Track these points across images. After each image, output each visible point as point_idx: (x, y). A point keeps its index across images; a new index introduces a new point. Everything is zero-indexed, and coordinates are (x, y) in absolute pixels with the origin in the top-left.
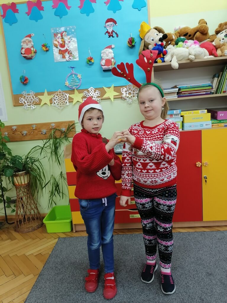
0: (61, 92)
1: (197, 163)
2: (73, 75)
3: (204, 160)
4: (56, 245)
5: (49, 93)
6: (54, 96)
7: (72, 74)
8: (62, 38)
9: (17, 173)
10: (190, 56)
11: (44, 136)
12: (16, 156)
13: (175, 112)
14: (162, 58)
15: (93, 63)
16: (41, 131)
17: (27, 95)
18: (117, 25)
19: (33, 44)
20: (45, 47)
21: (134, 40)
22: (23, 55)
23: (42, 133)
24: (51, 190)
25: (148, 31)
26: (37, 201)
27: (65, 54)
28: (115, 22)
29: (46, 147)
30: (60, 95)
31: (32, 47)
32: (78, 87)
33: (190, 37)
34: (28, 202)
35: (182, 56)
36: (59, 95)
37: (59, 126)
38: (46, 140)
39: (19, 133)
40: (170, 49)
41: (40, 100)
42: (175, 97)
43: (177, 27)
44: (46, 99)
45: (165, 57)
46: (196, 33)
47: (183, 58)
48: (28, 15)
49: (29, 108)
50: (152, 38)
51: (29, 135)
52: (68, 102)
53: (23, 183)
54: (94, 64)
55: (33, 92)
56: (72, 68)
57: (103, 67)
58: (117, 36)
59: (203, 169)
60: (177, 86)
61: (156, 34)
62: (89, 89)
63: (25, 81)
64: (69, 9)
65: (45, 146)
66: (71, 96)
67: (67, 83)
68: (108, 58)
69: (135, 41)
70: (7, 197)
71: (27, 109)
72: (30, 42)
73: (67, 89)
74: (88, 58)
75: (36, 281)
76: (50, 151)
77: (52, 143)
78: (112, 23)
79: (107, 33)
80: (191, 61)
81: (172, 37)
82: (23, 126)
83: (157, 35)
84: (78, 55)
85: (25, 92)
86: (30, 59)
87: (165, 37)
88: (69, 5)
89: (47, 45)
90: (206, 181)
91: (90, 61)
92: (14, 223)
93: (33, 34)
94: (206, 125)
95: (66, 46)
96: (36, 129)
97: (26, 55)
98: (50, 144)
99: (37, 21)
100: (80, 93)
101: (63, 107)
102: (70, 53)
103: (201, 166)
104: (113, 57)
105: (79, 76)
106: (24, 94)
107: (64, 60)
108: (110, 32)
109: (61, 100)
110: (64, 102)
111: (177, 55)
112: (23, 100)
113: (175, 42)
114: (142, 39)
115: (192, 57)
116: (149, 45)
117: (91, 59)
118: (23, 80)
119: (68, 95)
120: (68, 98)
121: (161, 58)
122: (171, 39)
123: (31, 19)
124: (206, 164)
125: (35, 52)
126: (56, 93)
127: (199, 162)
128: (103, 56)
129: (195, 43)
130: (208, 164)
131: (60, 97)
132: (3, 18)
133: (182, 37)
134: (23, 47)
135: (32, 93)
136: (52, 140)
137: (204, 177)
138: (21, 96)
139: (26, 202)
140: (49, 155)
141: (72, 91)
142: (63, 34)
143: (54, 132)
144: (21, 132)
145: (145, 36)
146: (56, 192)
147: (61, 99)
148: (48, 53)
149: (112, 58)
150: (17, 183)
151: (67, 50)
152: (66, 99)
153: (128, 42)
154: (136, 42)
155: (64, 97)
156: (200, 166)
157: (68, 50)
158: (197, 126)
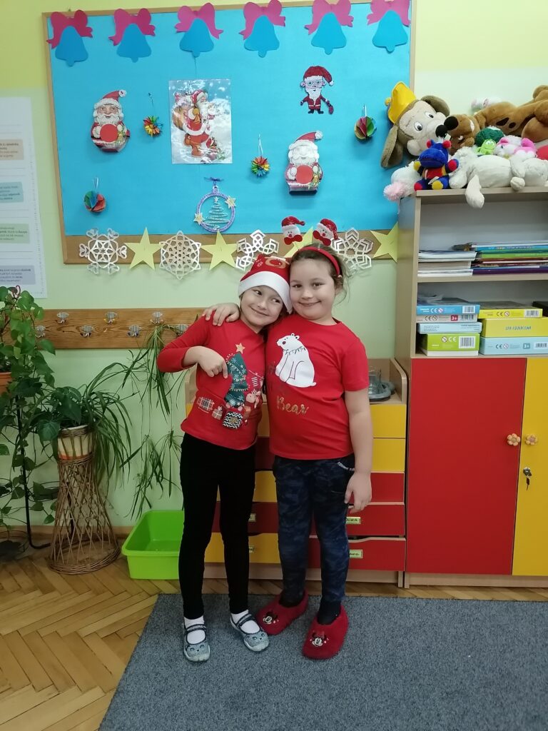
0: (184, 237)
1: (510, 437)
2: (217, 199)
3: (526, 431)
4: (153, 612)
5: (155, 239)
6: (164, 244)
7: (213, 196)
8: (195, 107)
9: (65, 429)
10: (515, 178)
11: (134, 339)
12: (68, 388)
13: (465, 309)
14: (443, 177)
15: (267, 173)
16: (127, 329)
17: (99, 239)
18: (331, 83)
19: (122, 115)
20: (152, 126)
21: (371, 125)
22: (95, 141)
23: (129, 334)
24: (141, 471)
25: (410, 107)
26: (106, 497)
27: (200, 146)
28: (328, 77)
29: (137, 369)
30: (180, 244)
31: (120, 123)
32: (225, 227)
33: (512, 130)
34: (84, 497)
35: (494, 176)
36: (177, 245)
37: (171, 320)
38: (138, 351)
39: (73, 329)
40: (466, 156)
41: (131, 254)
42: (466, 272)
43: (480, 100)
44: (144, 250)
45: (450, 174)
46: (527, 119)
47: (497, 182)
48: (115, 44)
49: (102, 271)
50: (418, 124)
51: (99, 335)
52: (198, 262)
53: (78, 454)
54: (268, 175)
55: (113, 232)
56: (215, 180)
57: (289, 184)
58: (331, 110)
59: (524, 450)
60: (473, 246)
61: (428, 114)
62: (251, 236)
63: (96, 205)
64: (217, 37)
65: (134, 367)
66: (207, 248)
67: (200, 217)
68: (304, 162)
69: (375, 128)
70: (35, 485)
71: (97, 273)
72: (115, 109)
73: (198, 232)
74: (257, 159)
75: (109, 708)
76: (145, 376)
77: (151, 358)
78: (319, 78)
79: (306, 103)
80: (515, 190)
81: (470, 125)
82: (86, 314)
83: (432, 117)
84: (230, 151)
85: (95, 232)
86: (114, 151)
87: (451, 124)
88: (218, 27)
89: (158, 122)
90: (528, 481)
91: (259, 168)
92: (48, 545)
93: (124, 92)
94: (538, 345)
95: (204, 125)
96: (114, 323)
97: (104, 142)
98: (149, 361)
99: (135, 60)
100: (228, 242)
101: (185, 272)
102: (212, 144)
103: (520, 443)
104: (317, 161)
105: (231, 202)
106: (91, 236)
107: (197, 160)
108: (315, 100)
109: (183, 255)
110: (189, 261)
111: (480, 174)
112: (88, 250)
113: (475, 139)
114: (391, 124)
115: (518, 181)
116: (408, 140)
117: (264, 162)
118: (93, 203)
119: (199, 245)
120: (199, 253)
121: (441, 177)
122: (467, 129)
123: (120, 54)
124: (531, 441)
125: (127, 136)
126: (171, 239)
127: (515, 435)
128: (292, 158)
129: (524, 145)
130: (536, 440)
131: (179, 248)
132: (53, 47)
133: (494, 128)
134: (98, 120)
135: (112, 236)
136: (153, 351)
137: (524, 471)
138: (85, 239)
139: (80, 498)
140: (143, 387)
141: (210, 236)
142: (198, 97)
143: (160, 334)
144: (77, 328)
145: (400, 118)
146: (154, 477)
147: (181, 253)
148: (157, 139)
149: (315, 164)
150: (63, 454)
151: (204, 136)
152: (193, 255)
153: (358, 127)
154: (376, 130)
155: (189, 250)
156: (516, 444)
157: (208, 136)
158: (517, 347)
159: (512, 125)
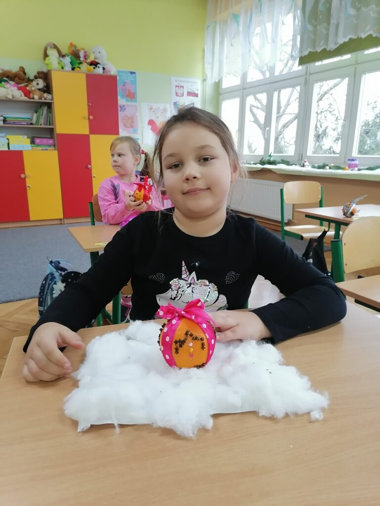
1: (21, 175)
3: (27, 172)
42: (1, 123)
46: (16, 76)
47: (3, 96)
59: (27, 180)
60: (2, 116)
90: (30, 189)
94: (27, 147)
115: (10, 96)
124: (28, 176)
127: (23, 175)
129: (14, 85)
133: (5, 78)
137: (28, 186)
156: (24, 177)
158: (20, 147)
159: (11, 78)
